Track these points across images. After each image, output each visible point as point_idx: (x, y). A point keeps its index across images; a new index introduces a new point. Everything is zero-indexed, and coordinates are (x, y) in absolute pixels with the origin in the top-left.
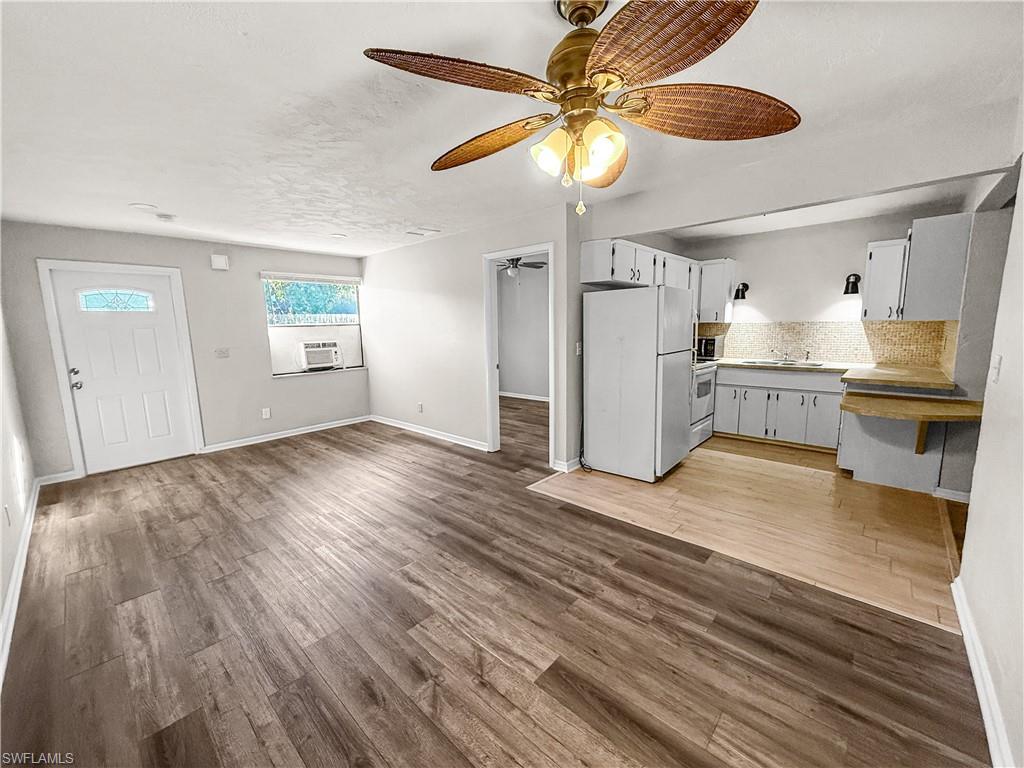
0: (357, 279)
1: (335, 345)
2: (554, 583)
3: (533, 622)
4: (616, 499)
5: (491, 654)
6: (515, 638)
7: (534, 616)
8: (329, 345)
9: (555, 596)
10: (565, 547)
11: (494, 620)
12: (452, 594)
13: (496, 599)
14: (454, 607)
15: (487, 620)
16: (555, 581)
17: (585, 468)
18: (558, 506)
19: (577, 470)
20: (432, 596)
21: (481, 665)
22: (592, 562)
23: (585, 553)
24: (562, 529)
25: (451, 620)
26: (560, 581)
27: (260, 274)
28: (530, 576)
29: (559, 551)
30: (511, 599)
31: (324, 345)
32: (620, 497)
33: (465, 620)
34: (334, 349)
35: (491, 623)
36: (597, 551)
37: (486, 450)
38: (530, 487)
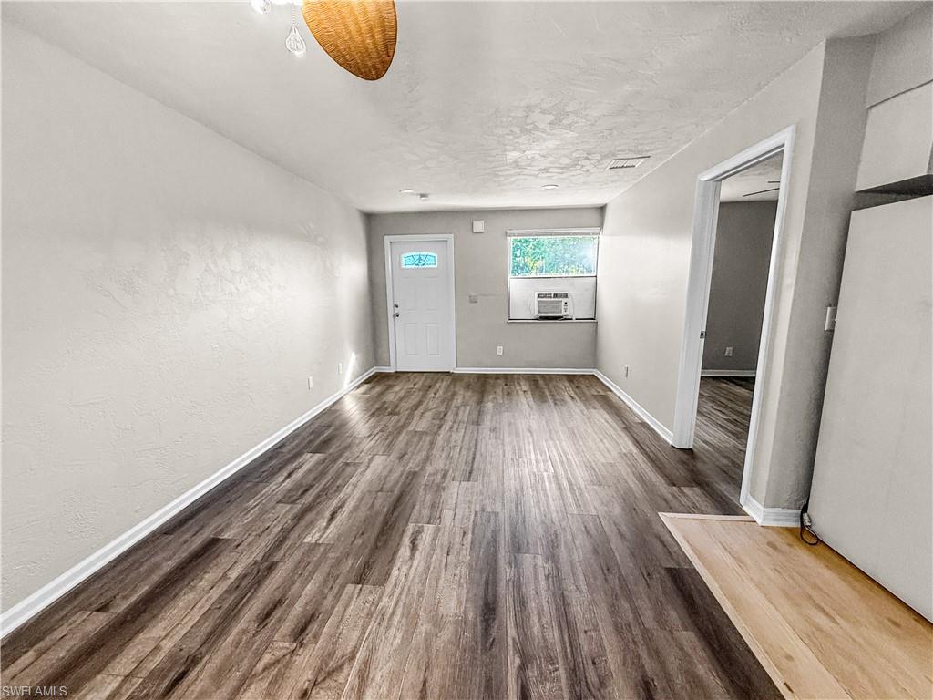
0: (597, 229)
1: (566, 296)
2: (513, 662)
3: (424, 683)
4: (808, 619)
5: (350, 675)
6: (387, 683)
7: (435, 680)
8: (560, 296)
9: (489, 680)
10: (596, 629)
11: (404, 640)
12: (417, 580)
13: (437, 622)
14: (401, 594)
15: (399, 636)
16: (517, 661)
17: (805, 535)
18: (672, 565)
19: (789, 530)
20: (404, 569)
21: (330, 674)
22: (602, 683)
23: (613, 660)
24: (629, 598)
25: (381, 604)
26: (523, 668)
27: (506, 233)
28: (502, 627)
29: (581, 627)
30: (447, 634)
31: (556, 296)
32: (822, 620)
33: (387, 617)
34: (564, 300)
35: (398, 641)
36: (637, 675)
37: (671, 443)
38: (664, 516)
